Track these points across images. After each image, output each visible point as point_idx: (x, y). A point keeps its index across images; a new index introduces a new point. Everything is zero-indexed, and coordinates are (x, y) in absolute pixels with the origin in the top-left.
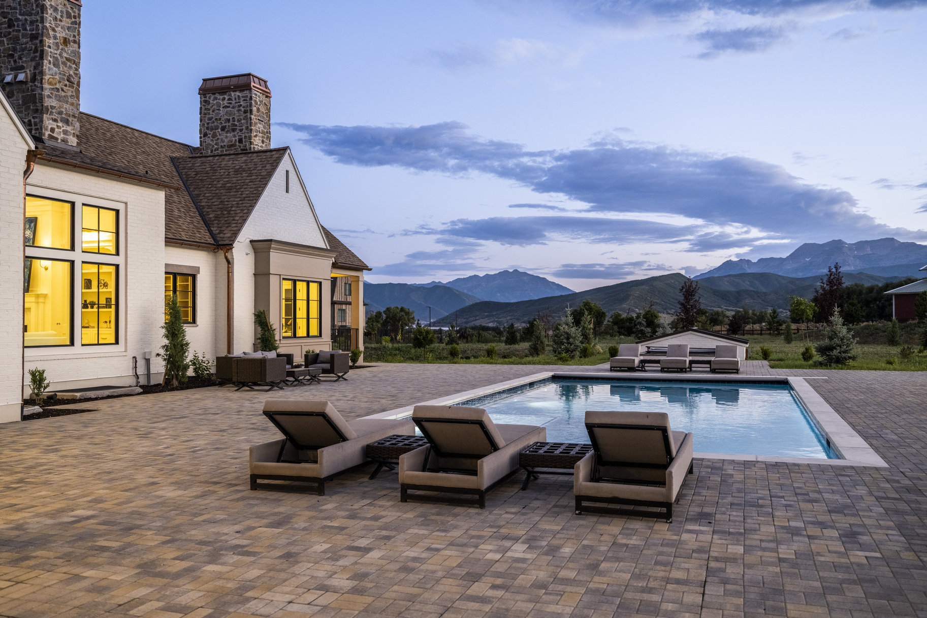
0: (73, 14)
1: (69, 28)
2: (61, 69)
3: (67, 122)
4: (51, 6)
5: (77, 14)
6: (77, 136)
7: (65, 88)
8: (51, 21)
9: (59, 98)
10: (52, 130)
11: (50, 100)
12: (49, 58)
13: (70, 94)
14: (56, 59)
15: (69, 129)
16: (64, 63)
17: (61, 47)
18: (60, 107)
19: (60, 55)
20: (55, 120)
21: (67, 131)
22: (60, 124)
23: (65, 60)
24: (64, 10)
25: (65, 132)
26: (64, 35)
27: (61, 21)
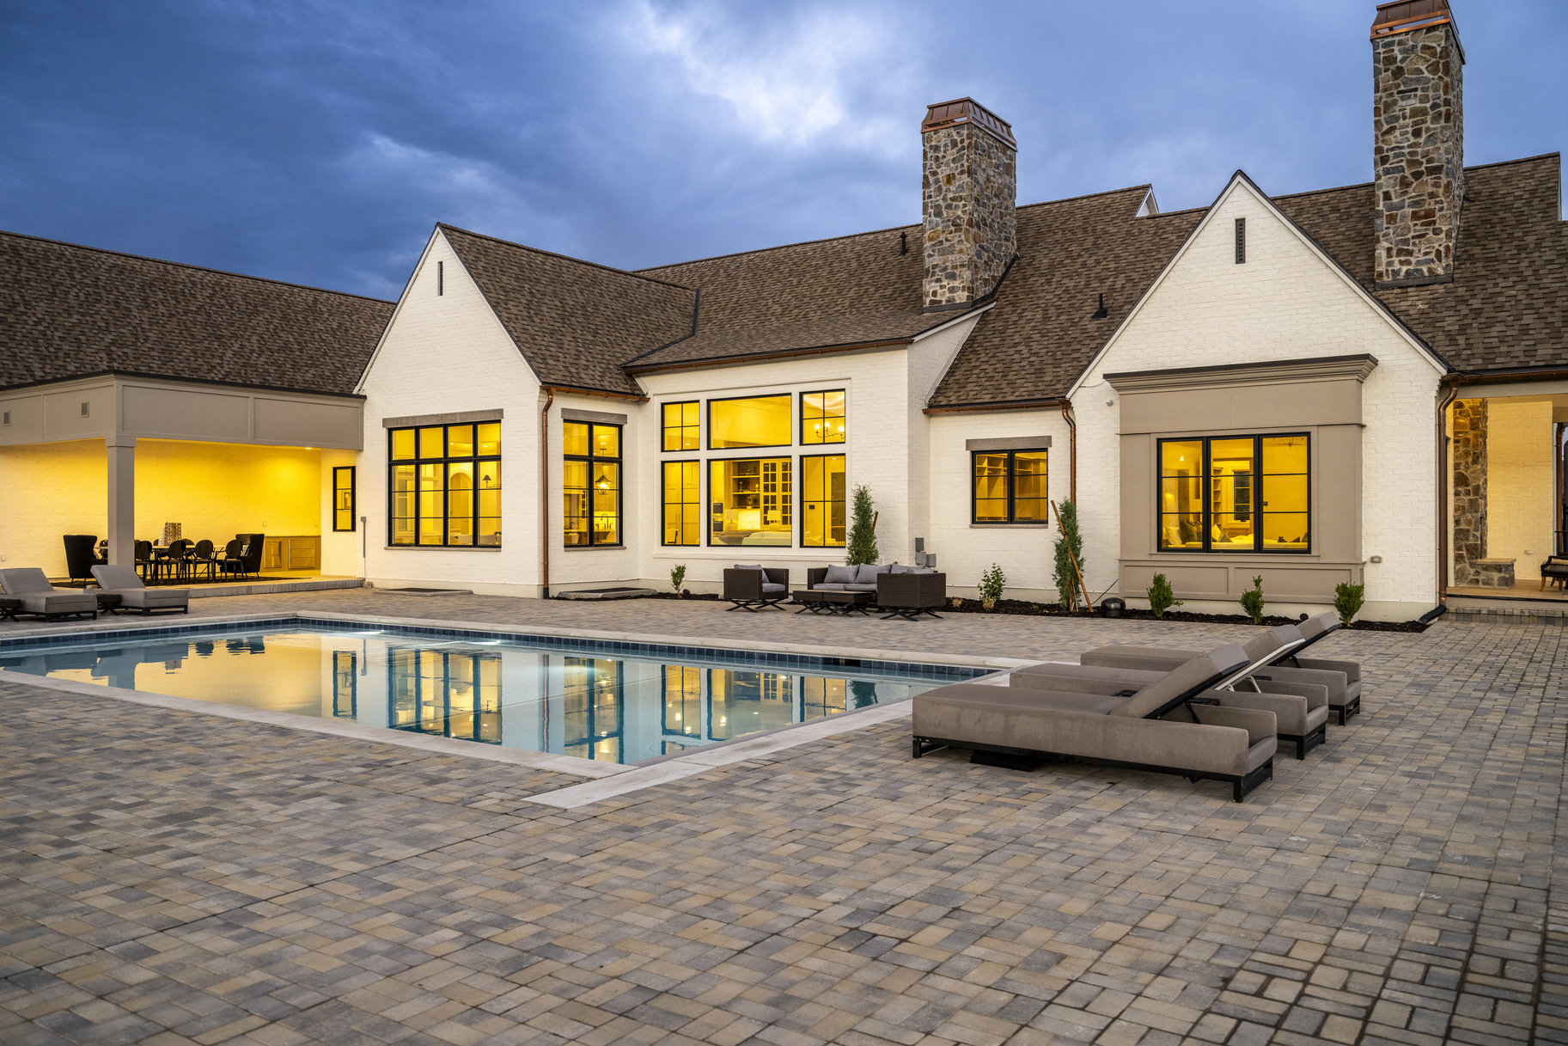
0: (959, 140)
1: (954, 160)
2: (945, 215)
3: (952, 277)
4: (931, 147)
5: (965, 137)
6: (968, 288)
7: (949, 236)
8: (931, 165)
9: (943, 253)
10: (935, 293)
11: (931, 259)
12: (930, 210)
13: (957, 239)
14: (938, 207)
15: (956, 283)
16: (949, 207)
17: (944, 188)
18: (944, 262)
19: (944, 199)
20: (938, 281)
21: (953, 287)
22: (945, 283)
23: (949, 201)
24: (949, 142)
25: (952, 290)
26: (948, 172)
27: (944, 157)
